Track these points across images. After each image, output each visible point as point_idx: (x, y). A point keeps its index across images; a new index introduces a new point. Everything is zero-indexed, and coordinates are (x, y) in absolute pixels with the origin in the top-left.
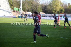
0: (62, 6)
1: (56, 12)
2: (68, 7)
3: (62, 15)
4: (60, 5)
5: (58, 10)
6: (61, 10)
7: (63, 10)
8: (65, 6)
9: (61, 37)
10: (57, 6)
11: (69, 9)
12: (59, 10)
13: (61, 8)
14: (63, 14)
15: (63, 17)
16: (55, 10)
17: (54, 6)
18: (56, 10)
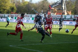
0: (13, 3)
1: (6, 11)
2: (22, 4)
3: (13, 15)
4: (10, 2)
5: (7, 9)
6: (12, 9)
7: (15, 8)
8: (18, 3)
9: (11, 46)
10: (6, 3)
11: (22, 7)
12: (9, 8)
13: (12, 6)
14: (15, 14)
15: (14, 18)
16: (3, 8)
17: (3, 3)
18: (5, 8)
